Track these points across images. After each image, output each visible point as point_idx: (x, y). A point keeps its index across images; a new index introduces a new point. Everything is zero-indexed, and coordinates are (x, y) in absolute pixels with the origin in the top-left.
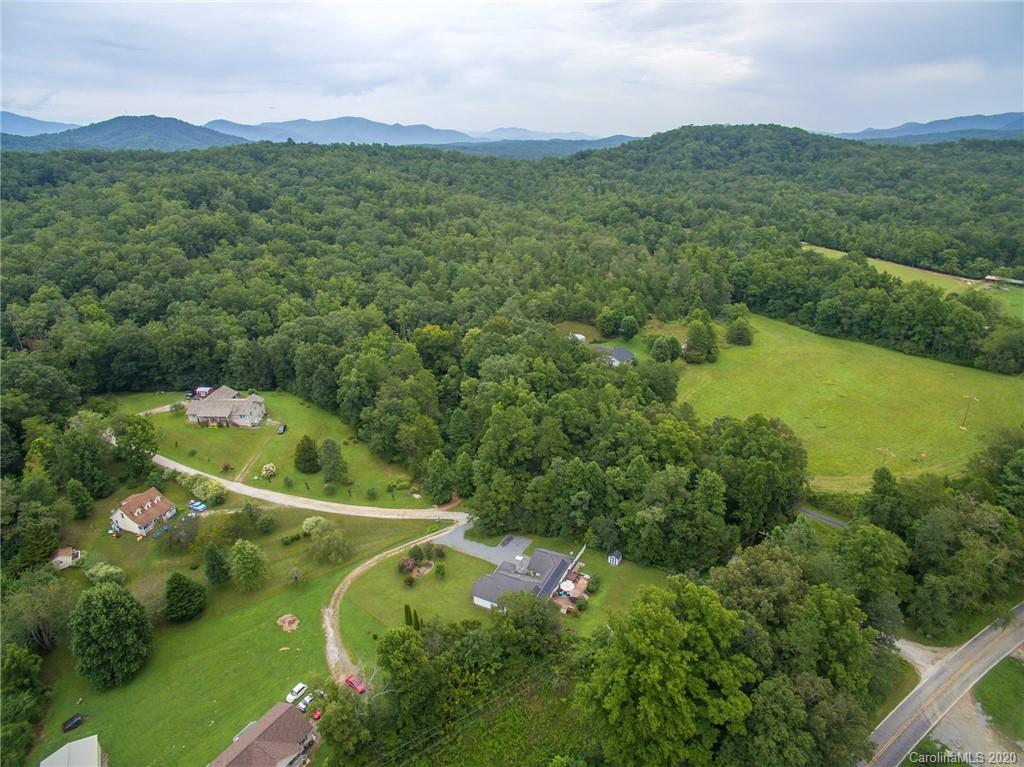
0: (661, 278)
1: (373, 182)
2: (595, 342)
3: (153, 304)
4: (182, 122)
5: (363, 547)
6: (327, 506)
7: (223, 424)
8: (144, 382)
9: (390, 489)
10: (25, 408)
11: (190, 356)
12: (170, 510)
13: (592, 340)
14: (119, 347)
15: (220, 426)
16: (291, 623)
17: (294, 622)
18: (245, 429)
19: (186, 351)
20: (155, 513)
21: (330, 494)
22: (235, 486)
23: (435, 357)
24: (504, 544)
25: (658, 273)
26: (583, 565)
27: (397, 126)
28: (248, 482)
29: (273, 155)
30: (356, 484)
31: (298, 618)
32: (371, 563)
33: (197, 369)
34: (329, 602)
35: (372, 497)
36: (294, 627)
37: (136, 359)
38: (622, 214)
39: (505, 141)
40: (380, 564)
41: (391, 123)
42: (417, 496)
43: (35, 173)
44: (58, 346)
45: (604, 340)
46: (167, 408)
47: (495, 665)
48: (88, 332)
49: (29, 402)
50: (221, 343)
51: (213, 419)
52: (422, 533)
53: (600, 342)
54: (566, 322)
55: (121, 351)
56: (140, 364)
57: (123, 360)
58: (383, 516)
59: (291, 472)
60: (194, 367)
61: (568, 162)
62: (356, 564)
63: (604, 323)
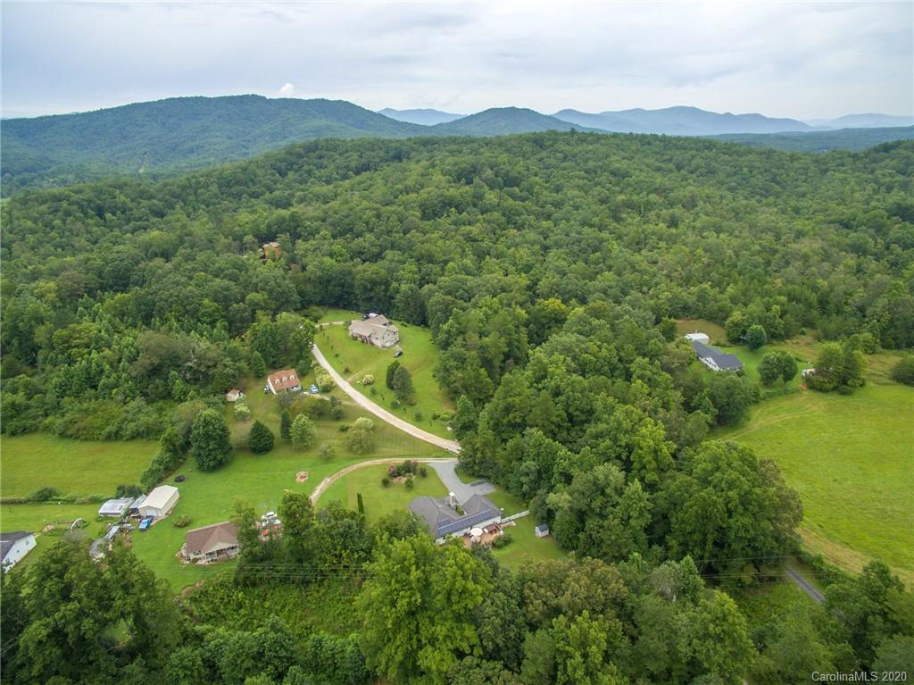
0: (846, 293)
1: (618, 169)
2: (718, 344)
3: (375, 250)
4: (533, 111)
5: (384, 449)
6: (386, 415)
7: (365, 341)
8: (346, 303)
9: (435, 417)
10: (262, 304)
11: (371, 290)
12: (297, 386)
13: (715, 342)
14: (334, 275)
15: (363, 342)
16: (302, 477)
17: (304, 477)
18: (377, 348)
19: (369, 286)
20: (287, 385)
21: (394, 407)
22: (344, 385)
23: (546, 327)
24: (473, 485)
25: (843, 287)
26: (514, 524)
27: (728, 115)
28: (353, 384)
29: (551, 142)
30: (417, 406)
31: (309, 477)
32: (379, 462)
33: (374, 300)
34: (332, 475)
35: (418, 419)
36: (303, 480)
37: (342, 286)
38: (875, 217)
39: (846, 129)
40: (384, 464)
41: (722, 112)
42: (449, 429)
43: (392, 153)
44: (304, 269)
45: (728, 344)
46: (342, 323)
47: (361, 553)
48: (322, 263)
49: (267, 301)
50: (394, 284)
51: (361, 336)
52: (429, 455)
53: (724, 346)
54: (700, 320)
55: (335, 278)
56: (345, 290)
57: (335, 286)
58: (414, 434)
59: (381, 385)
60: (372, 298)
61: (862, 155)
62: (372, 458)
63: (732, 327)
